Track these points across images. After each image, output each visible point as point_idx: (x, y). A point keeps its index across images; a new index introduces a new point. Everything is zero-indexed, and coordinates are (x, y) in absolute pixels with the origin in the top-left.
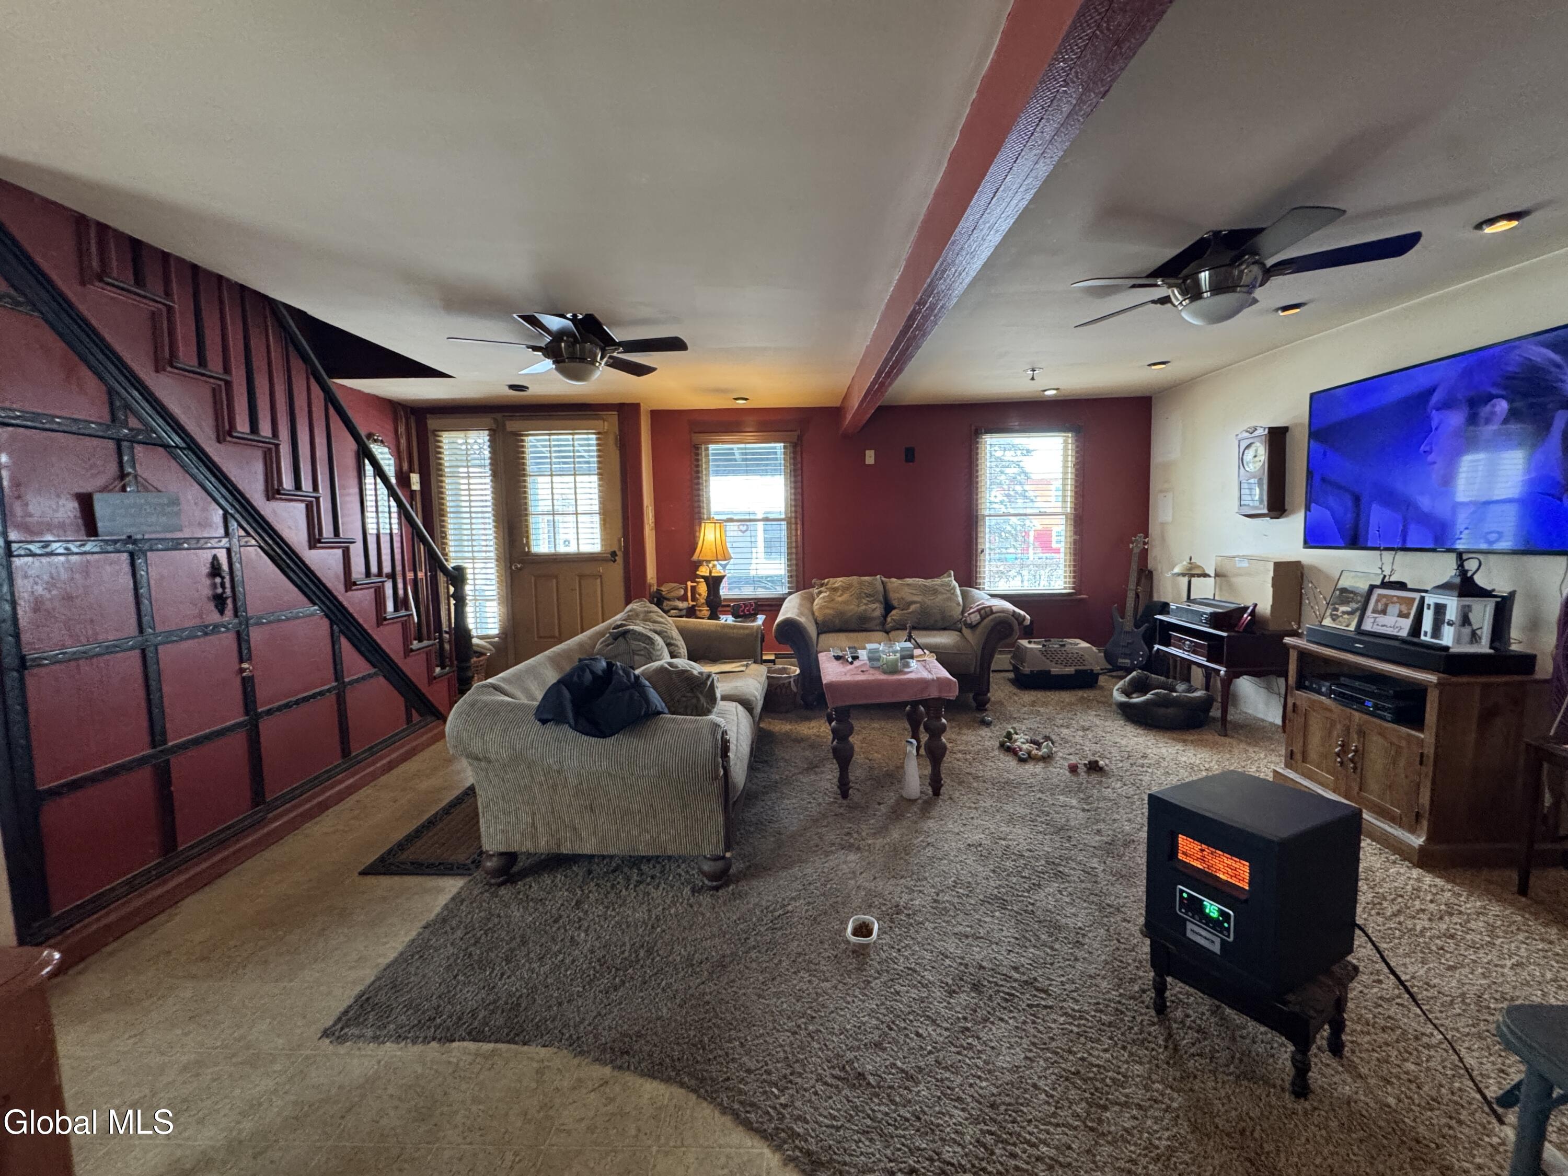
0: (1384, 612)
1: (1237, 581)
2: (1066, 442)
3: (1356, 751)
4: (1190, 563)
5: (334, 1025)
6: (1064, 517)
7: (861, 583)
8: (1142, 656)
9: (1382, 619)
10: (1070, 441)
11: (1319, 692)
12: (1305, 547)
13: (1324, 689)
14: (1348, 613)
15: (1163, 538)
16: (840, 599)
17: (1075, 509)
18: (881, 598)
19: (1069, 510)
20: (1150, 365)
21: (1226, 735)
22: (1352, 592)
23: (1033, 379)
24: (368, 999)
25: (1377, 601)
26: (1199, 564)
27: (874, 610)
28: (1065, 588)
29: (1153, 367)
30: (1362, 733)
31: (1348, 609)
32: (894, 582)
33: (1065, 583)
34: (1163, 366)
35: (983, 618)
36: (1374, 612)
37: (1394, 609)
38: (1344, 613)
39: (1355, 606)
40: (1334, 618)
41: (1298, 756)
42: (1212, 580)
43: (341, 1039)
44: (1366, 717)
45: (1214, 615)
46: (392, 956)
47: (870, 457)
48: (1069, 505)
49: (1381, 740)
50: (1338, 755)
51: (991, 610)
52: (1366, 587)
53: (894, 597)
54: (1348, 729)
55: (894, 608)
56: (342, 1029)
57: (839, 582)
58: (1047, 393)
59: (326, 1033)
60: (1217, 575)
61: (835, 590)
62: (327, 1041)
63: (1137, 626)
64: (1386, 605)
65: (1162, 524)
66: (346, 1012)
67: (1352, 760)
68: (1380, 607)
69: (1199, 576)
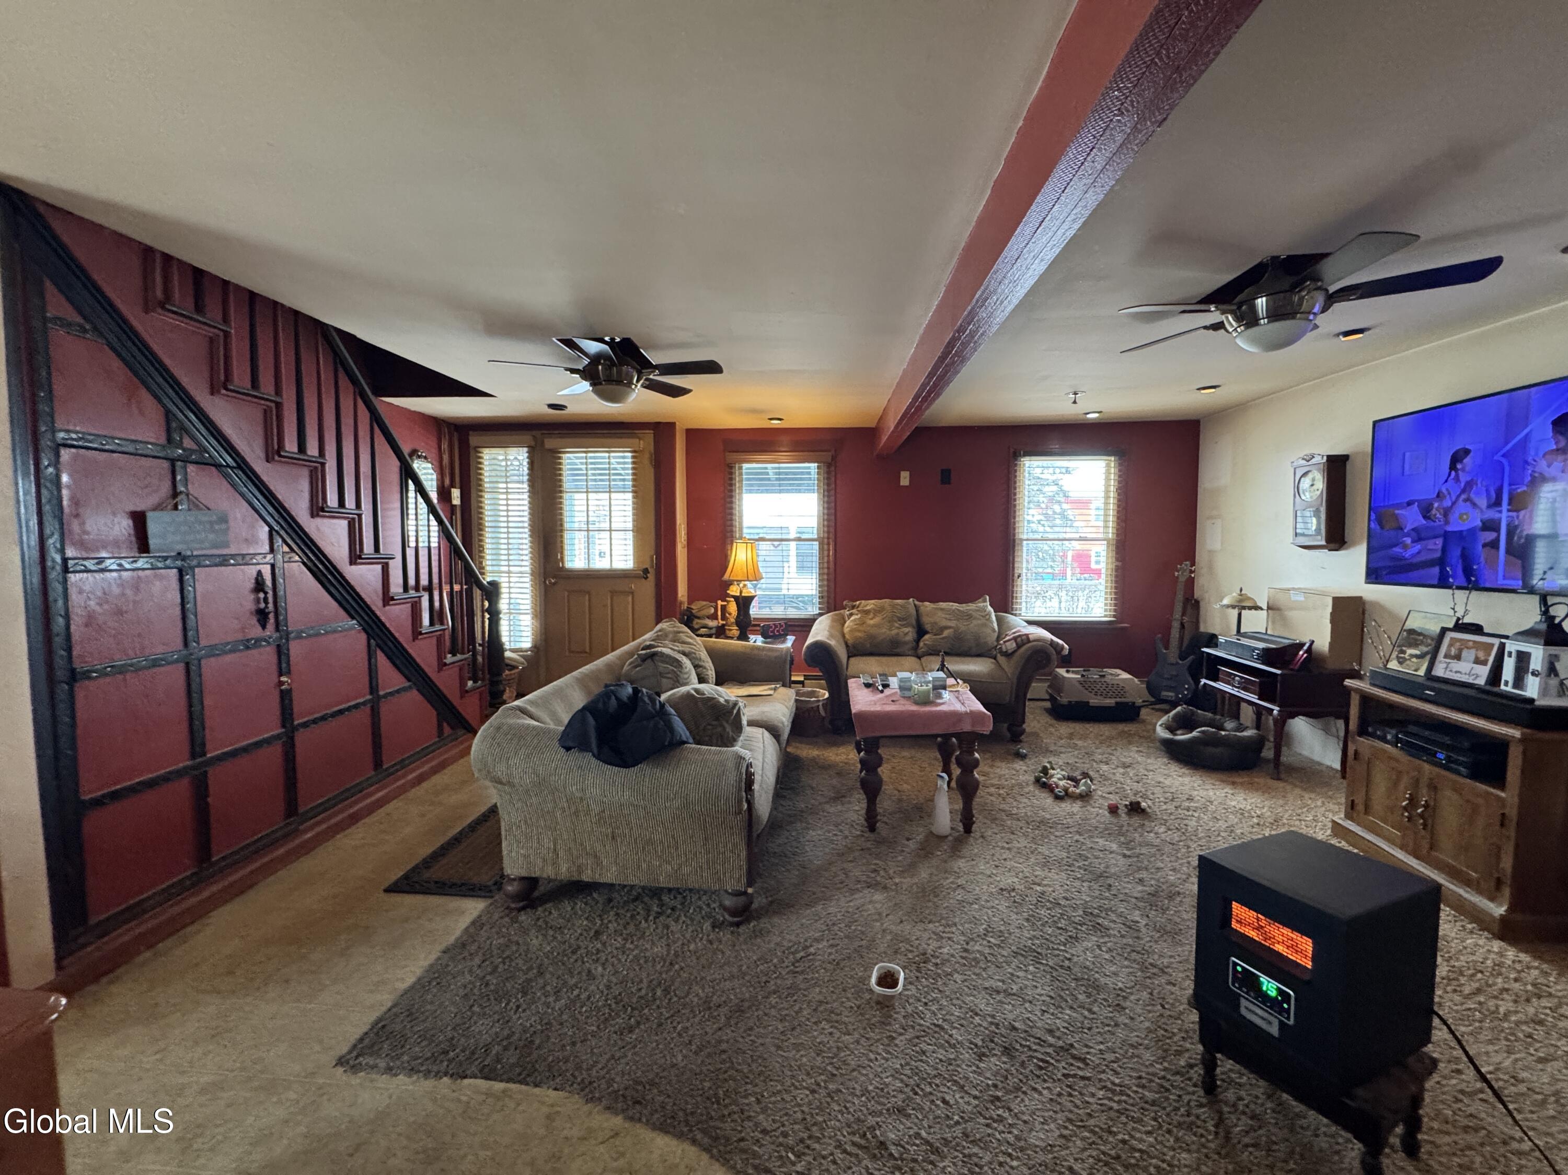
0: (1458, 657)
1: (1292, 615)
2: (1108, 466)
3: (1426, 806)
4: (1241, 595)
5: (350, 1052)
6: (1105, 542)
7: (893, 606)
8: (1187, 689)
9: (1456, 665)
10: (1112, 465)
11: (1383, 739)
12: (1367, 583)
13: (1389, 737)
14: (1417, 656)
15: (1211, 567)
16: (872, 622)
17: (1118, 535)
18: (914, 622)
19: (1110, 536)
20: (1198, 389)
21: (1279, 779)
22: (1420, 634)
23: (1075, 402)
24: (384, 1027)
25: (1450, 645)
26: (1249, 595)
27: (906, 634)
28: (1105, 616)
29: (1203, 391)
30: (1433, 787)
31: (1418, 652)
32: (927, 606)
33: (1106, 610)
34: (1213, 390)
35: (1019, 646)
36: (1446, 656)
37: (1469, 655)
38: (1412, 656)
39: (1425, 649)
40: (1401, 661)
41: (1360, 807)
42: (1265, 612)
43: (355, 1069)
44: (1437, 770)
45: (1266, 651)
46: (410, 980)
47: (905, 479)
48: (1110, 530)
49: (1455, 797)
50: (1405, 808)
51: (1028, 638)
52: (1438, 630)
53: (926, 620)
54: (1416, 783)
55: (926, 633)
56: (357, 1057)
57: (871, 604)
58: (1089, 416)
59: (341, 1062)
60: (1269, 608)
61: (867, 612)
62: (340, 1070)
63: (1182, 658)
64: (1460, 650)
65: (1210, 551)
66: (361, 1040)
67: (1421, 815)
68: (1453, 652)
69: (1250, 608)
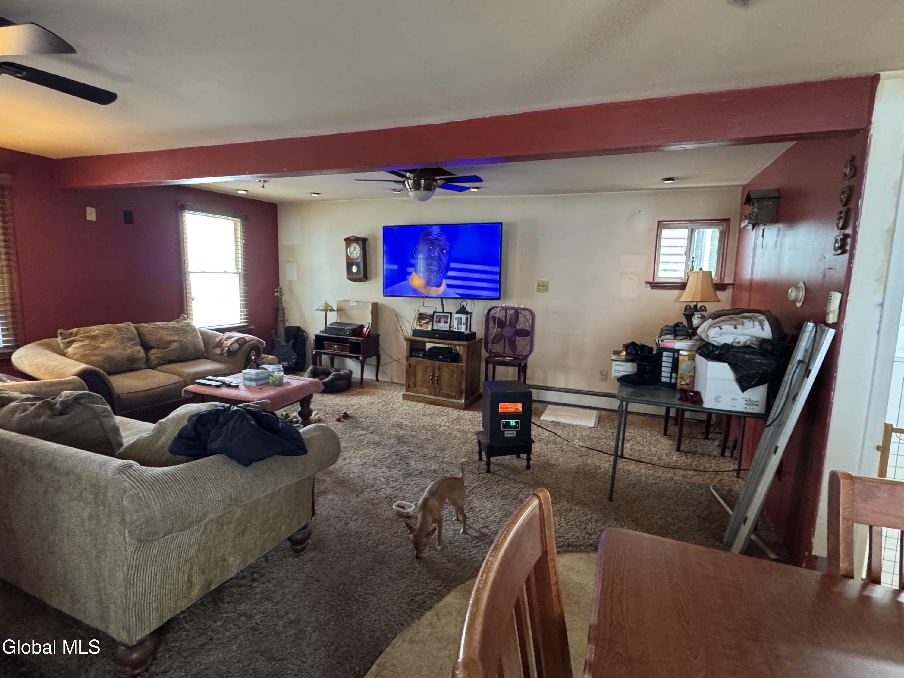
0: (439, 322)
1: (350, 312)
3: (438, 376)
4: (326, 304)
6: (238, 275)
7: (119, 329)
8: (294, 359)
9: (440, 325)
10: (239, 224)
11: (419, 357)
13: (421, 355)
14: (426, 323)
15: (291, 290)
16: (104, 345)
17: (244, 270)
18: (139, 341)
19: (240, 271)
20: (311, 193)
21: (363, 388)
22: (425, 315)
23: (263, 187)
25: (437, 318)
26: (330, 304)
27: (139, 352)
28: (241, 323)
29: (313, 195)
30: (439, 369)
31: (425, 322)
32: (147, 327)
33: (241, 319)
34: (317, 195)
36: (436, 322)
37: (442, 320)
38: (424, 323)
39: (428, 320)
40: (421, 326)
41: (412, 385)
42: (336, 312)
44: (440, 362)
45: (353, 330)
47: (91, 214)
48: (240, 267)
49: (448, 370)
50: (431, 380)
51: (245, 340)
52: (432, 313)
53: (151, 339)
54: (434, 369)
55: (151, 348)
57: (96, 330)
58: (240, 192)
60: (338, 310)
61: (94, 338)
63: (287, 342)
64: (440, 319)
65: (289, 281)
67: (437, 380)
68: (438, 320)
69: (330, 311)
